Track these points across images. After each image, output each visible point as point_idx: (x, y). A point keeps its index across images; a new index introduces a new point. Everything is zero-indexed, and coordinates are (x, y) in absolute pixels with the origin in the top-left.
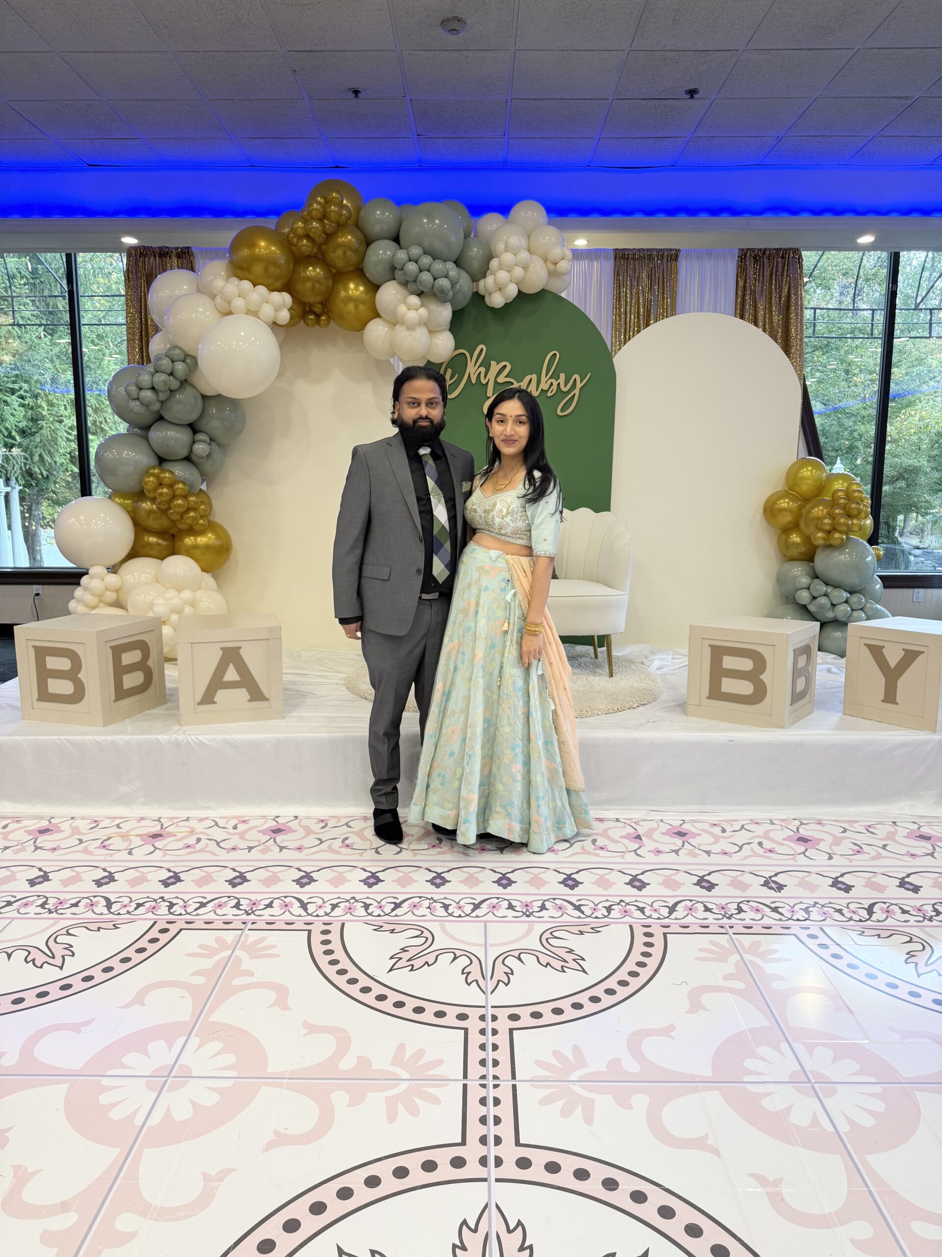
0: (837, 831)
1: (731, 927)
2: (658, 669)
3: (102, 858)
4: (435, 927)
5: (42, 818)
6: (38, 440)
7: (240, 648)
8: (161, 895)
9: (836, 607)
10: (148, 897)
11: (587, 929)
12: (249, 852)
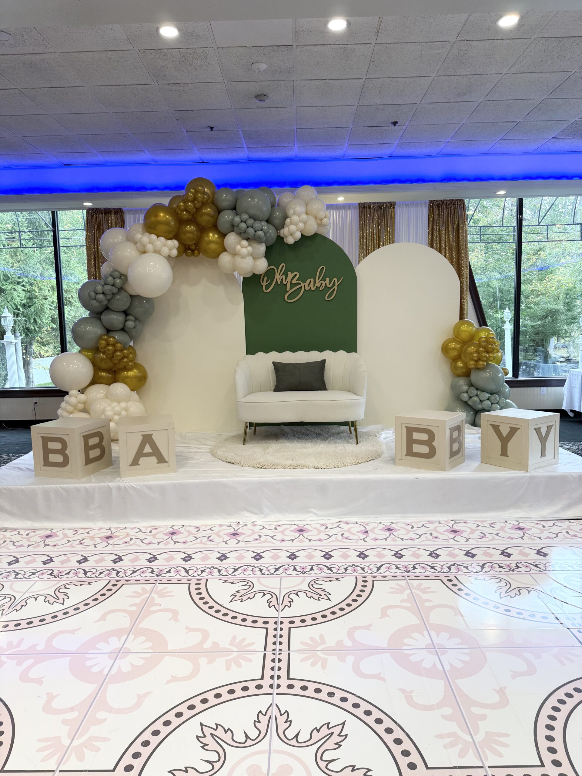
0: (474, 526)
1: (408, 577)
2: (385, 439)
3: (81, 549)
4: (254, 580)
5: (47, 529)
6: (33, 310)
7: (152, 434)
8: (112, 568)
9: (483, 402)
10: (106, 569)
11: (334, 579)
12: (158, 544)
